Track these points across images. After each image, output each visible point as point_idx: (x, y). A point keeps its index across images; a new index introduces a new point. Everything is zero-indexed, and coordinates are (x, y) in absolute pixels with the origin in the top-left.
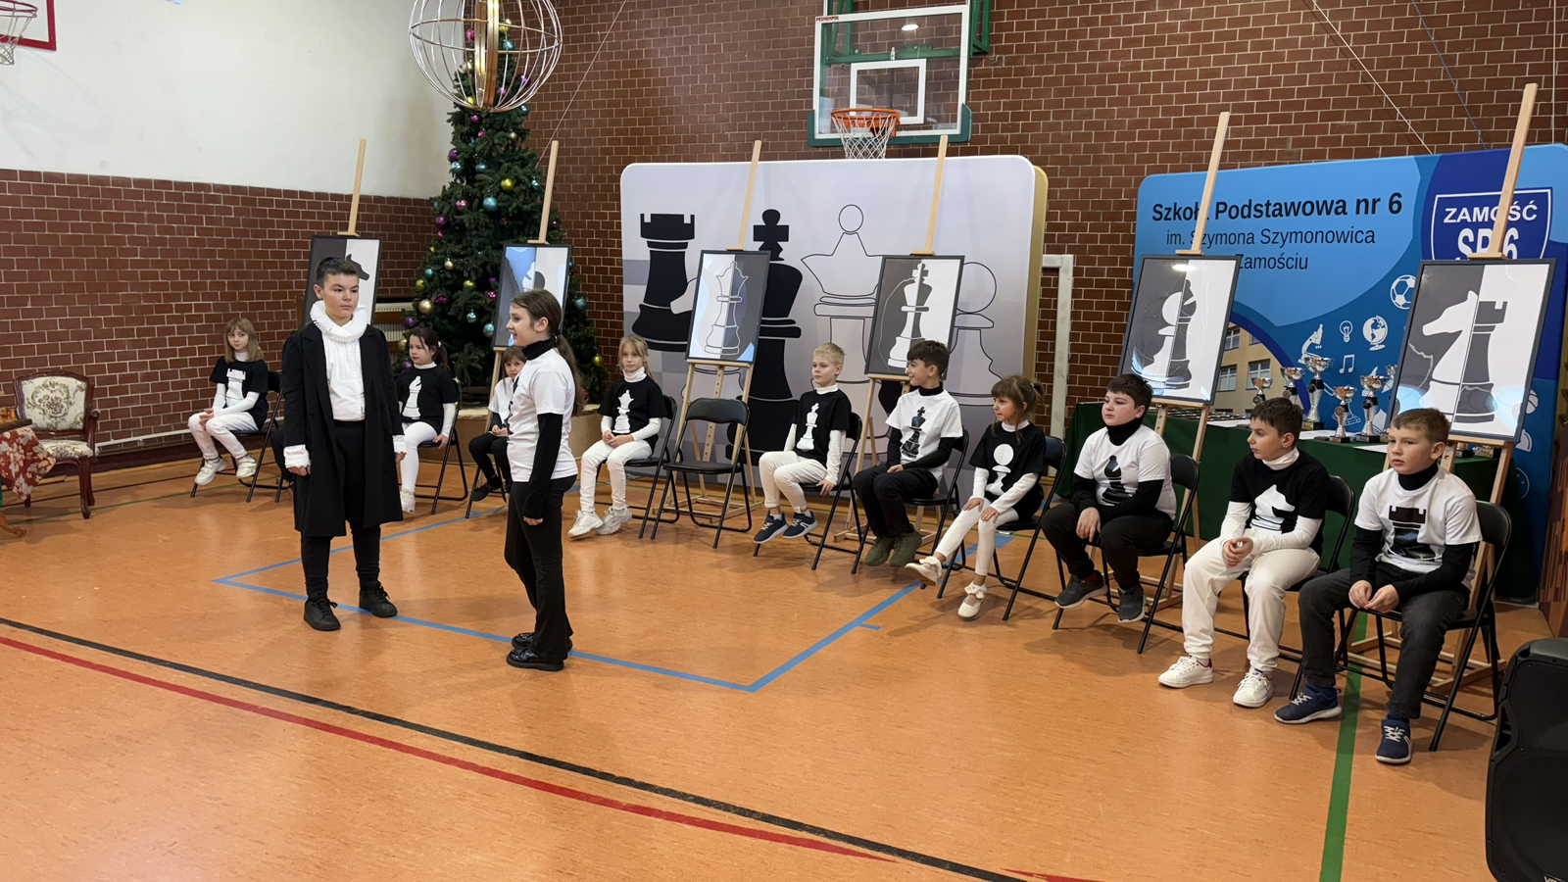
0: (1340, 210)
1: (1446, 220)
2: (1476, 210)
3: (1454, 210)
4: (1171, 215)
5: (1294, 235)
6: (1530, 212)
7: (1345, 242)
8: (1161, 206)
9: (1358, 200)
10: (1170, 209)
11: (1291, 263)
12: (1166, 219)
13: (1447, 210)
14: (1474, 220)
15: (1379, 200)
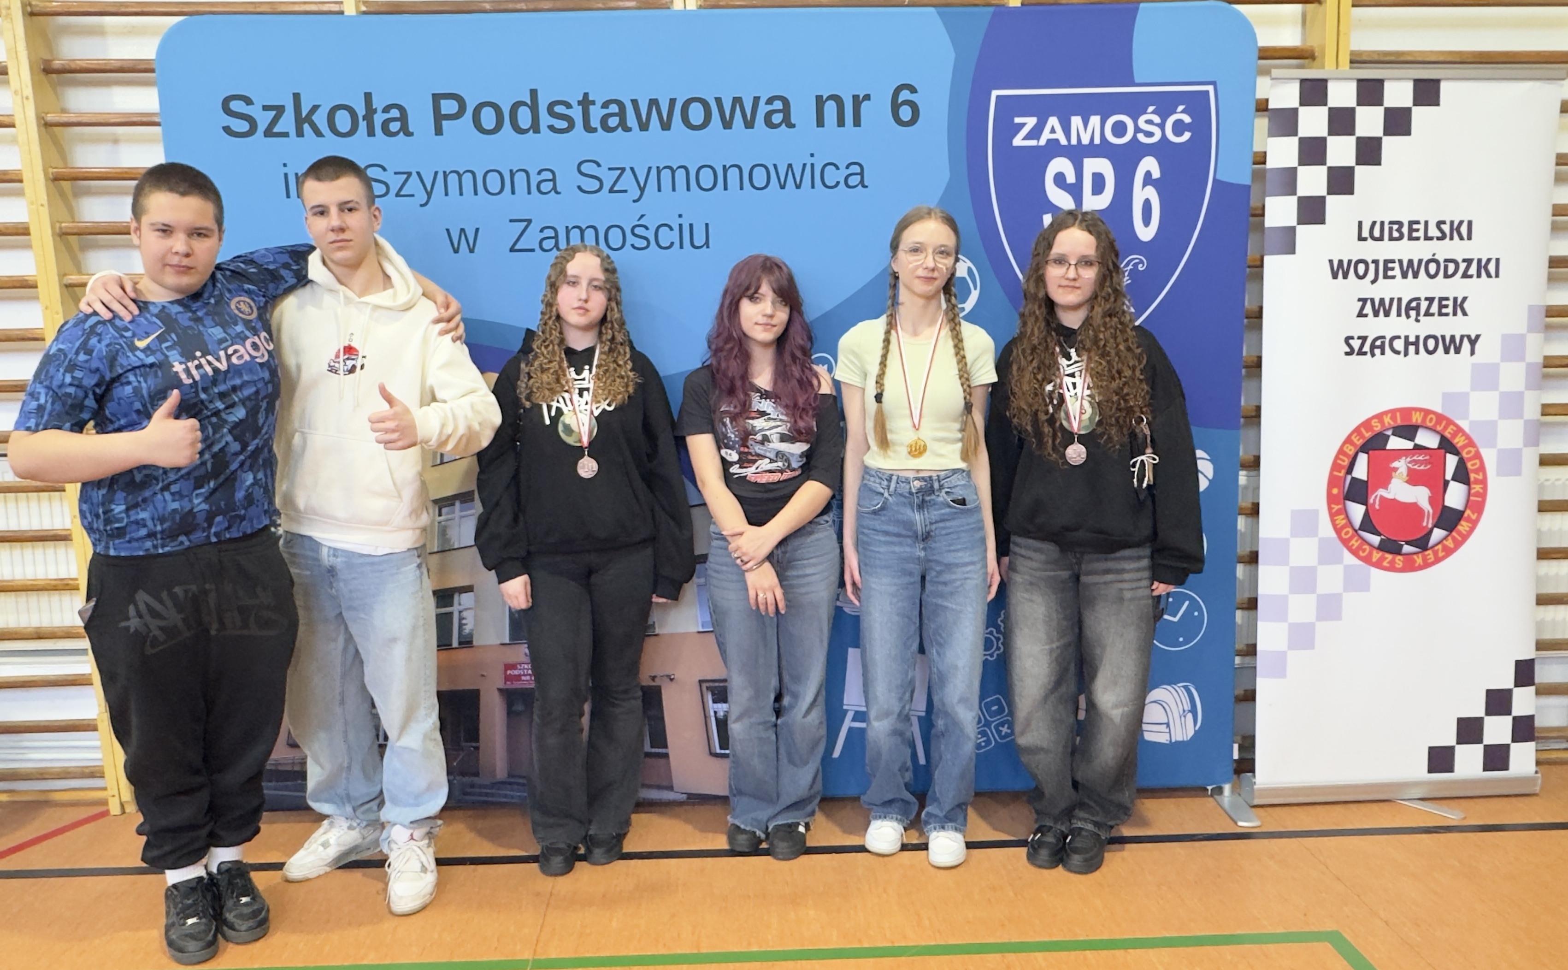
0: (777, 118)
1: (1018, 141)
2: (1076, 121)
3: (1031, 122)
4: (287, 123)
5: (666, 175)
6: (1179, 128)
7: (798, 187)
8: (248, 101)
9: (819, 98)
10: (280, 110)
11: (666, 238)
12: (269, 133)
13: (1018, 120)
14: (1074, 141)
15: (867, 97)
